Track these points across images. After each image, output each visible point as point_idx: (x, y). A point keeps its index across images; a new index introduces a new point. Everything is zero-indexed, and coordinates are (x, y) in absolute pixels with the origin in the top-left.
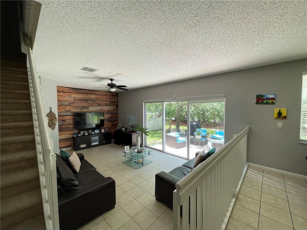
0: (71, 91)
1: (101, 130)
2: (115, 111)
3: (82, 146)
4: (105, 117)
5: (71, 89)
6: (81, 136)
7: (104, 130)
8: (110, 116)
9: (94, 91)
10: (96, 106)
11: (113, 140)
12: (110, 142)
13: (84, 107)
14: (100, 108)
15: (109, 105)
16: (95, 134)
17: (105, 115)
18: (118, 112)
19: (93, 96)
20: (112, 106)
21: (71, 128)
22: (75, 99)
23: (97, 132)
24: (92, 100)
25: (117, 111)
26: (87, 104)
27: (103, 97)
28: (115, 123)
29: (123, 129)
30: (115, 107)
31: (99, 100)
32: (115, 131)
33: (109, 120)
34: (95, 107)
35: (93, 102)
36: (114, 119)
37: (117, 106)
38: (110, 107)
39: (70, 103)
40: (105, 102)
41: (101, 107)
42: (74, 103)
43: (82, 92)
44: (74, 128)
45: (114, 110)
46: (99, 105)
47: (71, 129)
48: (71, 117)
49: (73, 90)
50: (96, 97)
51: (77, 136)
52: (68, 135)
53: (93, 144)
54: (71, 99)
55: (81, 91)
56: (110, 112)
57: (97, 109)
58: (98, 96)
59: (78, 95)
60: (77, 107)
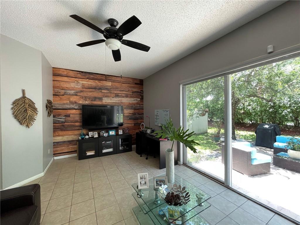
0: (79, 75)
1: (118, 131)
2: (139, 105)
3: (89, 153)
4: (125, 112)
5: (79, 72)
6: (89, 138)
7: (123, 131)
8: (131, 111)
9: (111, 77)
10: (113, 97)
11: (134, 146)
12: (130, 150)
13: (95, 98)
14: (119, 100)
15: (131, 97)
16: (109, 136)
17: (125, 110)
19: (109, 84)
20: (135, 98)
21: (77, 126)
22: (83, 87)
23: (112, 134)
24: (107, 89)
25: (142, 106)
26: (100, 94)
27: (123, 85)
28: (139, 121)
29: (149, 131)
30: (139, 100)
31: (117, 88)
32: (137, 133)
33: (130, 117)
34: (110, 99)
35: (108, 92)
36: (137, 116)
37: (142, 99)
38: (132, 99)
39: (77, 92)
40: (124, 92)
41: (120, 99)
42: (82, 91)
43: (92, 78)
44: (80, 126)
45: (137, 103)
46: (117, 96)
48: (78, 112)
49: (80, 74)
50: (112, 84)
54: (79, 87)
55: (92, 76)
56: (132, 107)
57: (114, 101)
58: (117, 85)
59: (88, 82)
60: (85, 97)
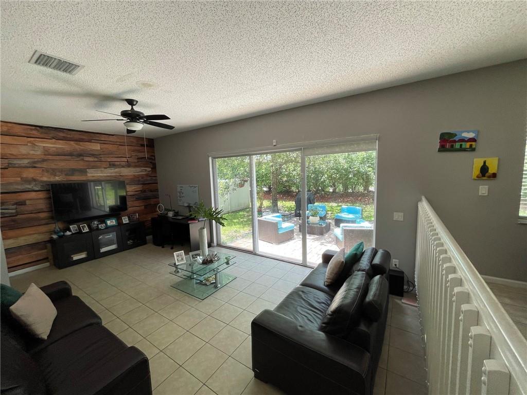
0: (34, 132)
1: (121, 219)
2: (149, 178)
3: (76, 257)
4: (128, 190)
5: (34, 128)
6: (73, 234)
7: (129, 217)
8: (138, 188)
9: (98, 135)
10: (105, 168)
11: (149, 238)
12: (144, 243)
13: (73, 171)
14: (116, 172)
15: (136, 166)
16: (107, 227)
17: (128, 187)
18: (156, 180)
19: (96, 147)
20: (142, 167)
21: (43, 219)
22: (46, 152)
23: (112, 224)
24: (93, 155)
25: (154, 178)
26: (81, 163)
27: (120, 147)
28: (152, 201)
29: (171, 214)
30: (150, 169)
31: (111, 154)
32: (153, 219)
33: (137, 197)
34: (101, 171)
35: (96, 159)
36: (149, 194)
37: (154, 168)
38: (138, 169)
39: (35, 162)
40: (125, 160)
41: (117, 170)
42: (44, 160)
43: (64, 137)
44: (52, 218)
45: (147, 175)
46: (112, 165)
47: (44, 222)
48: (42, 195)
49: (37, 130)
50: (102, 147)
51: (60, 237)
52: (35, 236)
53: (103, 250)
54: (39, 152)
55: (61, 134)
56: (139, 181)
57: (109, 174)
58: (110, 147)
59: (54, 144)
60: (53, 170)
